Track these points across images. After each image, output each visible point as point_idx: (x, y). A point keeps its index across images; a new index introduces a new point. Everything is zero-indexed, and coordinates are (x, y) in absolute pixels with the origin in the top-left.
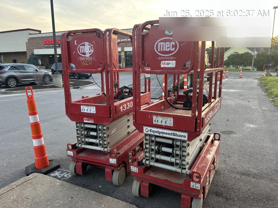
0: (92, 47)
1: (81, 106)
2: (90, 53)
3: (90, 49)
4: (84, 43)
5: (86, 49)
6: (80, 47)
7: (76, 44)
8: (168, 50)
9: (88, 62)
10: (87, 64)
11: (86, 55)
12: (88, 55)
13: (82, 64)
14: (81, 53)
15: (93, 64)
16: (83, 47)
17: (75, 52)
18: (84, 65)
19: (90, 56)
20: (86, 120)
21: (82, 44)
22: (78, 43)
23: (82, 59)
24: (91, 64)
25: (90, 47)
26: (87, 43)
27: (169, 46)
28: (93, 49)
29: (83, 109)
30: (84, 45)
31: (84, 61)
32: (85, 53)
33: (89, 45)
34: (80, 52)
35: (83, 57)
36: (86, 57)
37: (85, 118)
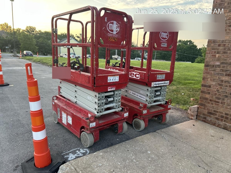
0: (119, 26)
1: (108, 77)
2: (117, 31)
3: (117, 28)
4: (113, 21)
5: (114, 27)
6: (110, 24)
7: (106, 21)
8: (165, 37)
9: (114, 38)
10: (113, 40)
11: (113, 32)
12: (115, 33)
13: (110, 39)
14: (110, 30)
15: (118, 40)
16: (112, 25)
17: (104, 28)
18: (111, 40)
19: (117, 34)
20: (110, 89)
21: (112, 22)
22: (108, 21)
23: (109, 35)
24: (116, 40)
25: (117, 26)
26: (115, 22)
27: (165, 35)
28: (119, 28)
29: (110, 79)
30: (113, 23)
31: (111, 37)
32: (113, 30)
33: (117, 24)
34: (108, 29)
35: (111, 33)
36: (113, 34)
37: (109, 87)
